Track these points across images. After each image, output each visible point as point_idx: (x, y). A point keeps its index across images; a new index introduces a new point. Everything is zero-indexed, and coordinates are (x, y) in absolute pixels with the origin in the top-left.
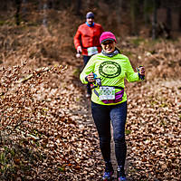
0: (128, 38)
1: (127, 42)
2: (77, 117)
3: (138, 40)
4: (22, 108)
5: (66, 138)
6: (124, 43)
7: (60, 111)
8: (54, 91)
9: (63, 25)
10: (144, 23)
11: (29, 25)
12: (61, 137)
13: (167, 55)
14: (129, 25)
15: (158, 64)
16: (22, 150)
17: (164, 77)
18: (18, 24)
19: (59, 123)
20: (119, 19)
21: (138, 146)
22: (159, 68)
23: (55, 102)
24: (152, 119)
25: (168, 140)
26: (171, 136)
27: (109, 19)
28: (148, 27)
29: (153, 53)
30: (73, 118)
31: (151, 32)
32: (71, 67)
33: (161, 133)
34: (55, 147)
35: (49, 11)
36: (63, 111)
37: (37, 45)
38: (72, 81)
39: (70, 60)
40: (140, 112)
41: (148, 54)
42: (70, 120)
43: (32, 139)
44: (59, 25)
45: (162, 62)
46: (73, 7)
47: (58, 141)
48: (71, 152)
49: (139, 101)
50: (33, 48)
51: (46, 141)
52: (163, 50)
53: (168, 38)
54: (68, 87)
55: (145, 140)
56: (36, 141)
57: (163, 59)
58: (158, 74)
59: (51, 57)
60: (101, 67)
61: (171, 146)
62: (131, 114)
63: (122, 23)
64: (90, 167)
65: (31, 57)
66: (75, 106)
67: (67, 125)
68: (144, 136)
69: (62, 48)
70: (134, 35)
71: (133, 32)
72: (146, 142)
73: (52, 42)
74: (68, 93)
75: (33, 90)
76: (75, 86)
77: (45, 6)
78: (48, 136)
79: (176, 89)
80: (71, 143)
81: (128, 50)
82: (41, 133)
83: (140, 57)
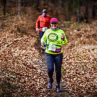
0: (65, 22)
1: (64, 24)
2: (37, 65)
3: (70, 23)
4: (7, 60)
5: (31, 77)
6: (63, 25)
7: (27, 62)
8: (24, 51)
9: (29, 15)
10: (73, 14)
11: (10, 15)
12: (28, 77)
13: (86, 31)
14: (65, 15)
15: (81, 36)
16: (7, 83)
17: (84, 43)
18: (5, 14)
19: (27, 69)
20: (59, 12)
21: (70, 81)
22: (82, 38)
23: (25, 57)
24: (77, 66)
25: (86, 78)
26: (88, 75)
27: (54, 12)
28: (75, 16)
29: (78, 30)
30: (35, 66)
31: (77, 19)
32: (33, 38)
33: (82, 74)
34: (25, 82)
35: (22, 7)
36: (29, 62)
37: (15, 26)
38: (34, 45)
39: (33, 35)
40: (71, 63)
41: (76, 31)
42: (33, 67)
43: (12, 77)
44: (27, 15)
45: (83, 35)
46: (34, 5)
47: (26, 78)
48: (33, 84)
49: (71, 57)
50: (13, 28)
51: (20, 79)
52: (84, 29)
53: (87, 22)
54: (32, 49)
55: (74, 78)
56: (14, 78)
57: (83, 34)
58: (81, 42)
59: (23, 33)
60: (49, 36)
61: (88, 81)
62: (66, 64)
63: (61, 14)
64: (44, 93)
65: (12, 33)
66: (35, 60)
67: (31, 70)
68: (73, 75)
69: (29, 28)
70: (68, 21)
71: (67, 19)
72: (75, 79)
73: (23, 25)
74: (32, 52)
75: (13, 50)
76: (36, 48)
77: (19, 5)
78: (21, 76)
79: (91, 50)
80: (34, 79)
81: (65, 29)
82: (17, 74)
83: (71, 33)
